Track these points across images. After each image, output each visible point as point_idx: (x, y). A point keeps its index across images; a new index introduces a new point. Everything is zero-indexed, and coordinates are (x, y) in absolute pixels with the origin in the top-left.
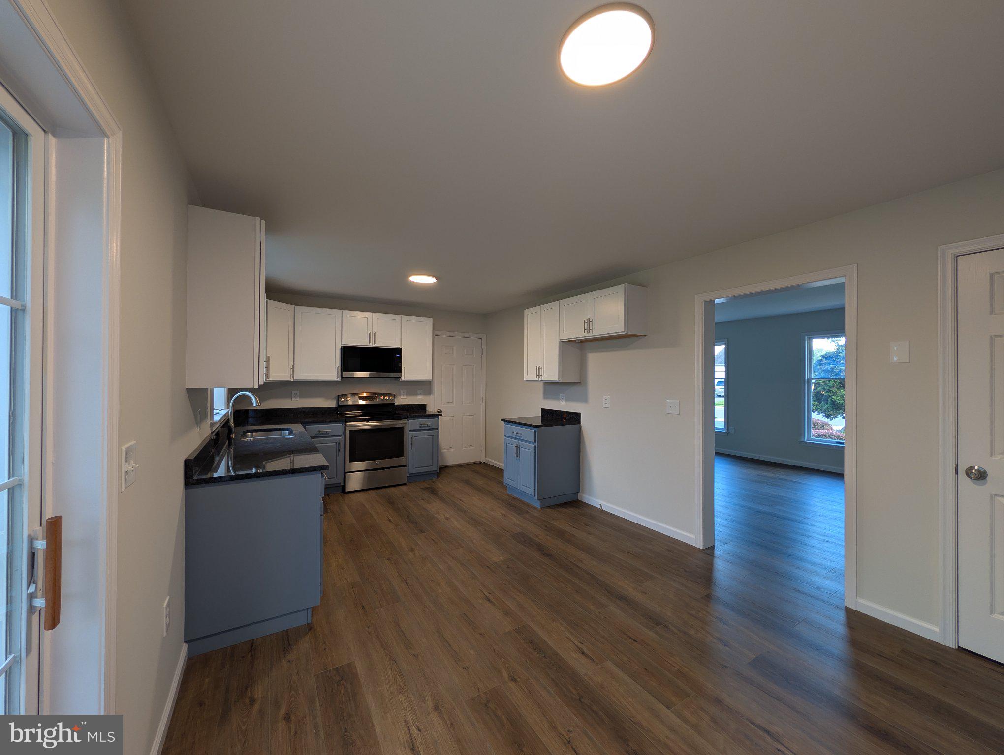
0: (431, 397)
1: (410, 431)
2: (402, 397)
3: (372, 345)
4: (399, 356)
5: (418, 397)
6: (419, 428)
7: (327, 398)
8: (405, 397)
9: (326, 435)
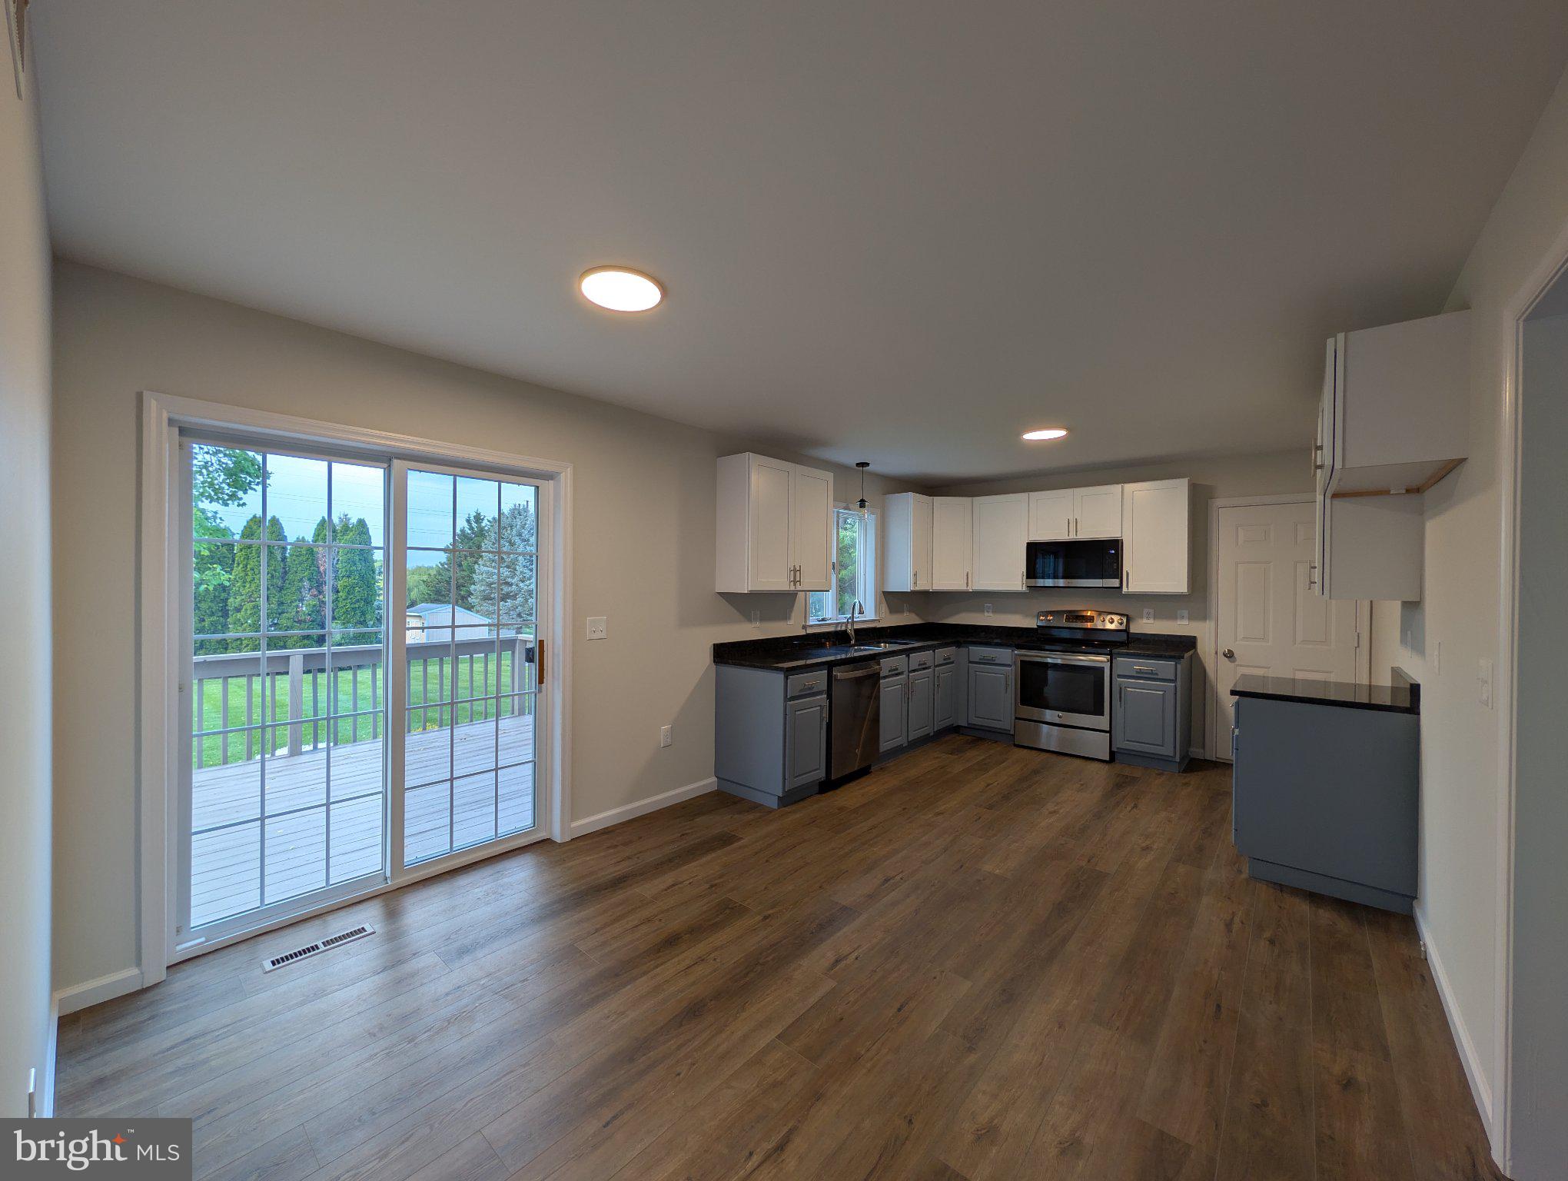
0: (1209, 625)
1: (1119, 676)
2: (1145, 621)
3: (1072, 537)
4: (1113, 552)
5: (1178, 623)
6: (1135, 674)
7: (1026, 615)
8: (1151, 621)
9: (990, 662)
